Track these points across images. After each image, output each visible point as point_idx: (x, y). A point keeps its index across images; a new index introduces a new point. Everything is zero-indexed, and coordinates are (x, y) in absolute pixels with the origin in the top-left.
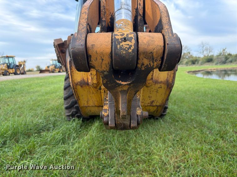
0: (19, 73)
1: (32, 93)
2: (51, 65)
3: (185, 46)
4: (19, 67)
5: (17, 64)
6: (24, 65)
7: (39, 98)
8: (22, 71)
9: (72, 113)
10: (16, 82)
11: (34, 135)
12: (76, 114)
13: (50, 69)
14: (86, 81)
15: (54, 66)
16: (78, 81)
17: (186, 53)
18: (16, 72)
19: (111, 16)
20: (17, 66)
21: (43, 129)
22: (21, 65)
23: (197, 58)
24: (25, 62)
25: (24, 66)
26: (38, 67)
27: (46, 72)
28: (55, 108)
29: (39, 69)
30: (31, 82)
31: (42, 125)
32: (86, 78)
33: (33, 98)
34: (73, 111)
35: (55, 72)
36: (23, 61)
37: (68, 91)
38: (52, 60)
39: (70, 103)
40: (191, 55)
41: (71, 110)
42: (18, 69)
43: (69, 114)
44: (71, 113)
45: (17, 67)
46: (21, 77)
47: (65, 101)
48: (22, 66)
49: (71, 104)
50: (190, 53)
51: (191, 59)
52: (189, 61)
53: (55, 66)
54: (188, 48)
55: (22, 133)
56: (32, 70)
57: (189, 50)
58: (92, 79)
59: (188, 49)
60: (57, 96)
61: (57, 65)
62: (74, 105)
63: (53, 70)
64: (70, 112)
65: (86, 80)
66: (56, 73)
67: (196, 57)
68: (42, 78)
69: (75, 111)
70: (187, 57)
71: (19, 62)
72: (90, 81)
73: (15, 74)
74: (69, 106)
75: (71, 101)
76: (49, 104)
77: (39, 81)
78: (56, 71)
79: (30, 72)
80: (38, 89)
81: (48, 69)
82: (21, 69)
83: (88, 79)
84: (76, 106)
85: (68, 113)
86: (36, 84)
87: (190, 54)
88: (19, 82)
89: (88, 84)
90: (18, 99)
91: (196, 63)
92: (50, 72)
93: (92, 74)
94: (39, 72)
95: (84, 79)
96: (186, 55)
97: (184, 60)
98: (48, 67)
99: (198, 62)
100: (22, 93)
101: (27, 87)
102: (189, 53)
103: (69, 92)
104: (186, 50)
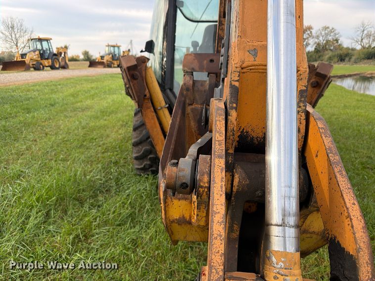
0: (57, 66)
1: (80, 110)
2: (106, 55)
3: (331, 28)
4: (57, 57)
5: (55, 51)
6: (65, 53)
7: (92, 124)
8: (63, 64)
9: (144, 166)
10: (54, 86)
11: (88, 200)
12: (149, 168)
13: (105, 61)
14: (187, 220)
15: (111, 56)
16: (175, 218)
17: (332, 40)
18: (54, 65)
19: (242, 132)
20: (55, 55)
21: (101, 188)
22: (61, 54)
23: (350, 51)
24: (66, 47)
25: (64, 55)
26: (86, 53)
27: (99, 66)
28: (117, 146)
29: (88, 57)
30: (78, 86)
31: (100, 182)
32: (189, 215)
33: (84, 123)
34: (146, 164)
35: (112, 65)
36: (63, 47)
37: (140, 134)
38: (108, 46)
39: (141, 153)
40: (340, 45)
41: (143, 162)
42: (56, 60)
43: (140, 167)
44: (142, 166)
45: (54, 57)
46: (61, 73)
47: (134, 148)
48: (63, 55)
49: (143, 153)
50: (339, 41)
51: (339, 52)
52: (334, 56)
53: (113, 56)
54: (336, 32)
55: (71, 197)
56: (77, 59)
57: (337, 36)
58: (198, 220)
59: (335, 34)
60: (119, 121)
61: (115, 55)
62: (148, 155)
63: (109, 62)
64: (142, 164)
65: (188, 218)
66: (114, 67)
67: (348, 49)
68: (94, 78)
69: (149, 164)
70: (332, 48)
71: (57, 48)
72: (193, 221)
73: (53, 67)
74: (141, 156)
75: (144, 149)
76: (108, 136)
77: (89, 86)
78: (114, 64)
79: (75, 62)
80: (89, 102)
81: (102, 61)
82: (60, 61)
83: (190, 217)
84: (150, 158)
85: (138, 165)
86: (86, 93)
87: (337, 42)
88: (59, 87)
89: (190, 223)
90: (61, 123)
91: (347, 59)
92: (105, 67)
93: (199, 215)
94: (88, 63)
95: (185, 216)
96: (331, 43)
97: (326, 52)
98: (102, 57)
99: (350, 58)
100: (66, 110)
101: (72, 98)
102: (337, 40)
103: (141, 136)
104: (332, 34)
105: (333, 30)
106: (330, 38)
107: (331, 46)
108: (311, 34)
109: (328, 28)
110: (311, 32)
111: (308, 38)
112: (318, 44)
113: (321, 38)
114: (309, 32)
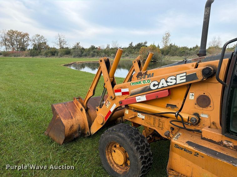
40: (47, 46)
50: (47, 44)
51: (50, 50)
52: (48, 52)
54: (45, 38)
59: (44, 40)
96: (42, 45)
97: (42, 50)
102: (45, 43)
104: (42, 39)
105: (42, 37)
106: (41, 42)
107: (43, 47)
108: (29, 38)
109: (39, 35)
110: (28, 37)
111: (27, 41)
112: (35, 45)
113: (36, 41)
114: (27, 37)
